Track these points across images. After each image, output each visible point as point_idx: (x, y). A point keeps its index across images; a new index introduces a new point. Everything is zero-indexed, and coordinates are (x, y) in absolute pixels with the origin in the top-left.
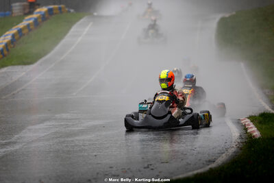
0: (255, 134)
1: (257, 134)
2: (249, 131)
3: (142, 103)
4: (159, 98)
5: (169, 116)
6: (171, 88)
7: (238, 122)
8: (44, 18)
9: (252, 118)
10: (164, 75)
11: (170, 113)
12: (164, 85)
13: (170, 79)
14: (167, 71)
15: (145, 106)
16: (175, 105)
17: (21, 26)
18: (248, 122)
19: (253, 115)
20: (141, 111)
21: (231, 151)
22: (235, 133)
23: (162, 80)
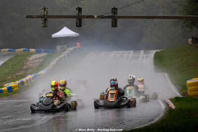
0: (172, 107)
1: (173, 107)
2: (170, 106)
3: (41, 98)
4: (47, 95)
5: (52, 104)
6: (56, 90)
7: (164, 102)
8: (72, 52)
9: (171, 100)
10: (53, 83)
11: (53, 102)
12: (53, 89)
13: (56, 86)
14: (55, 81)
15: (42, 99)
16: (57, 98)
17: (61, 56)
18: (169, 101)
19: (171, 98)
20: (40, 102)
21: (161, 115)
22: (163, 107)
23: (52, 86)
